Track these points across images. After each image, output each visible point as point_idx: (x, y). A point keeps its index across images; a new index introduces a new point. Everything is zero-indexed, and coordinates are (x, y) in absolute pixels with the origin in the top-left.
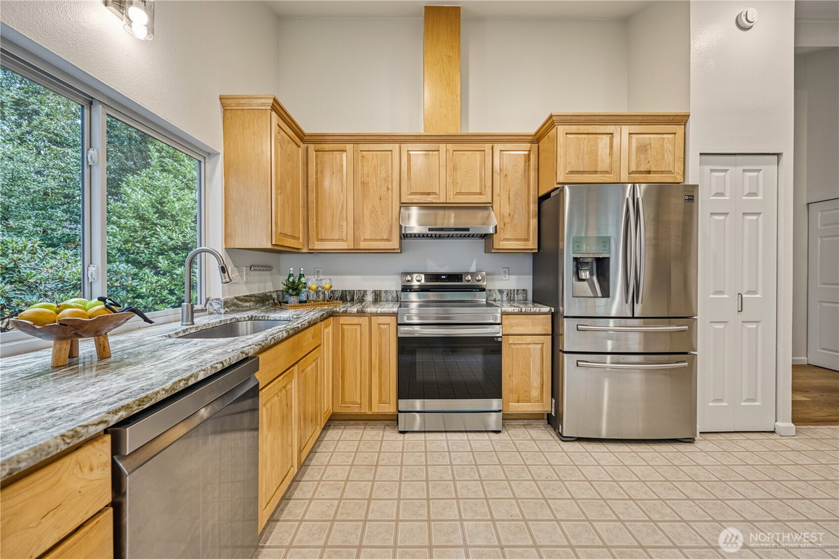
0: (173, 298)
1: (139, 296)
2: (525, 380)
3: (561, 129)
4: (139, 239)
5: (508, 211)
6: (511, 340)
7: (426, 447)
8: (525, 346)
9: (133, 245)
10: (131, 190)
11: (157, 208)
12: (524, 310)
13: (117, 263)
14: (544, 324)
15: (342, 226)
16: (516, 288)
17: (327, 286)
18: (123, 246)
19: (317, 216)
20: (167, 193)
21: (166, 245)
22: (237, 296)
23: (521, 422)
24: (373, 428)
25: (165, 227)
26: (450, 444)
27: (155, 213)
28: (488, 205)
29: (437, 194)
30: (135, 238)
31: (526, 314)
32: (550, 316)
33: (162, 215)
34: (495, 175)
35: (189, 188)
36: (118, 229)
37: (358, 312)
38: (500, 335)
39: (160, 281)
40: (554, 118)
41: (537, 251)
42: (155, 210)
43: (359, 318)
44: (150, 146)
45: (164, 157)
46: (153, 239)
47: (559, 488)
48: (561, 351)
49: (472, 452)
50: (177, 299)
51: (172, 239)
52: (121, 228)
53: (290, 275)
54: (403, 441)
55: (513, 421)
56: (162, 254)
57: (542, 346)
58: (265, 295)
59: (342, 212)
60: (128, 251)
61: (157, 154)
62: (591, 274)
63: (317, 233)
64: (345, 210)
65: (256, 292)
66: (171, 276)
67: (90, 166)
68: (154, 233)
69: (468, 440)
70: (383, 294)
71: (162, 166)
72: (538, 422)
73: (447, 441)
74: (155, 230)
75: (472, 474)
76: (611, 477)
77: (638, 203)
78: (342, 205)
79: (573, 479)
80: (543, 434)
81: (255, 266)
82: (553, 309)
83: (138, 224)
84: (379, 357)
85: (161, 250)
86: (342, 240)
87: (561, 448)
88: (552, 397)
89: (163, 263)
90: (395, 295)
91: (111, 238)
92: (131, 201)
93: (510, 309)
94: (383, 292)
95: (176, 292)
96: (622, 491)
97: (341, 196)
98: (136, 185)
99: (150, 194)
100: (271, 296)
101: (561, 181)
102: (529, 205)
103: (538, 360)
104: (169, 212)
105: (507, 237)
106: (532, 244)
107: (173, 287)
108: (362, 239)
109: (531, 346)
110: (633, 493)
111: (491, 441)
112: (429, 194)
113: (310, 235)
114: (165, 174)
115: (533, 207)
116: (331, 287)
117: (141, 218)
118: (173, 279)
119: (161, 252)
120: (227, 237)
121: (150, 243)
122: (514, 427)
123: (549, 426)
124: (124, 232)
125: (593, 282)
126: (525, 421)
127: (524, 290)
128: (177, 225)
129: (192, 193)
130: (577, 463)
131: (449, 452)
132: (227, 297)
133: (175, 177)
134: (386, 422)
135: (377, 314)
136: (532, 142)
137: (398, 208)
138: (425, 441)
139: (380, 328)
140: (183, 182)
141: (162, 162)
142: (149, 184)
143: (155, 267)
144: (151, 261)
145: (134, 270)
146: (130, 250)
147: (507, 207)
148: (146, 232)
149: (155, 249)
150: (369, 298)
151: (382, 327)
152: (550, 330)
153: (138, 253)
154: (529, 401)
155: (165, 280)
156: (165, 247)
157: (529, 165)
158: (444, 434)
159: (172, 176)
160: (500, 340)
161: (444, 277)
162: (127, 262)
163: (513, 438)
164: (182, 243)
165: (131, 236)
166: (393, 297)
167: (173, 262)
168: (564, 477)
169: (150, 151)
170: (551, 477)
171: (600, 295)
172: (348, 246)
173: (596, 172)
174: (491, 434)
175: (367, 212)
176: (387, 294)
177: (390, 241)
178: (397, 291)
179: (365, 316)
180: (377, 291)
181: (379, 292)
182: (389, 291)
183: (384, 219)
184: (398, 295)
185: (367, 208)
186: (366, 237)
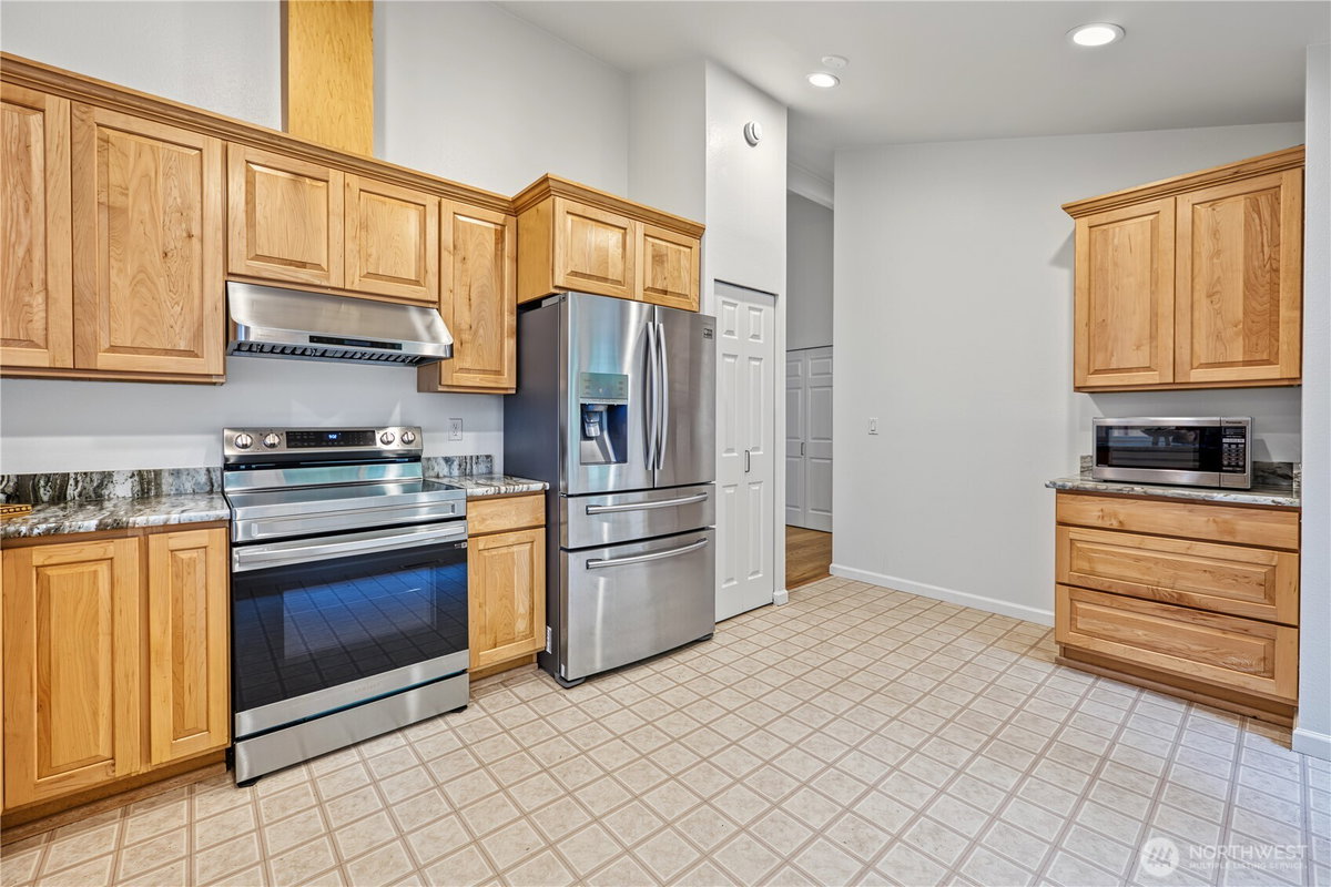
2: (506, 607)
3: (561, 204)
5: (468, 320)
6: (482, 543)
7: (317, 794)
8: (504, 550)
12: (503, 489)
14: (533, 510)
15: (27, 305)
16: (474, 454)
23: (497, 680)
24: (153, 804)
26: (372, 766)
28: (431, 305)
29: (323, 269)
31: (507, 496)
32: (543, 496)
34: (444, 253)
37: (101, 527)
38: (465, 537)
40: (551, 183)
41: (514, 392)
43: (104, 544)
47: (583, 766)
48: (562, 549)
49: (423, 764)
54: (255, 802)
55: (483, 681)
57: (532, 548)
59: (27, 268)
62: (601, 430)
64: (38, 265)
69: (410, 744)
70: (166, 481)
72: (524, 670)
73: (364, 762)
75: (436, 807)
76: (643, 718)
77: (658, 331)
78: (29, 251)
79: (599, 742)
80: (536, 688)
82: (548, 485)
84: (174, 629)
86: (30, 344)
87: (568, 700)
88: (547, 624)
90: (203, 479)
93: (480, 491)
94: (165, 475)
96: (662, 735)
97: (24, 227)
101: (561, 285)
102: (502, 314)
103: (526, 570)
105: (467, 366)
106: (508, 381)
108: (103, 345)
109: (515, 549)
110: (674, 731)
111: (453, 730)
112: (303, 265)
115: (509, 320)
122: (487, 691)
123: (542, 671)
125: (604, 441)
126: (504, 675)
127: (488, 457)
130: (596, 716)
131: (375, 783)
134: (193, 776)
135: (167, 528)
136: (507, 212)
137: (221, 286)
138: (313, 782)
139: (175, 562)
147: (467, 313)
150: (122, 489)
151: (184, 555)
152: (544, 518)
154: (513, 640)
157: (503, 250)
158: (353, 751)
160: (463, 546)
161: (335, 437)
163: (492, 711)
166: (197, 484)
168: (586, 745)
170: (568, 753)
171: (613, 459)
172: (54, 360)
173: (605, 280)
174: (449, 718)
175: (121, 283)
176: (178, 477)
177: (196, 356)
178: (208, 470)
179: (127, 537)
180: (149, 472)
181: (155, 475)
182: (187, 470)
183: (177, 303)
184: (214, 478)
185: (120, 270)
186: (119, 343)
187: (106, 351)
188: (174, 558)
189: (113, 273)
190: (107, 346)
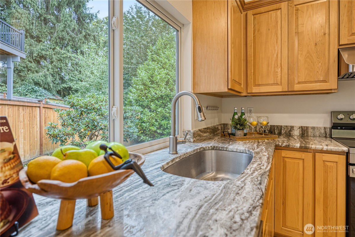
0: (157, 124)
1: (144, 122)
4: (144, 95)
9: (141, 98)
10: (140, 72)
11: (150, 79)
13: (135, 106)
15: (277, 72)
17: (265, 123)
18: (138, 98)
19: (254, 67)
20: (155, 72)
21: (154, 97)
22: (200, 128)
25: (154, 88)
27: (150, 82)
30: (142, 94)
33: (152, 82)
35: (164, 68)
36: (136, 90)
37: (301, 147)
39: (151, 115)
42: (150, 80)
44: (148, 50)
45: (153, 54)
46: (149, 94)
50: (158, 124)
51: (156, 94)
52: (137, 90)
53: (235, 114)
56: (153, 102)
58: (215, 127)
59: (277, 60)
60: (139, 100)
61: (150, 53)
63: (255, 80)
64: (279, 59)
65: (209, 126)
66: (156, 112)
67: (114, 30)
68: (149, 92)
70: (310, 131)
71: (152, 59)
74: (150, 90)
78: (277, 55)
81: (210, 107)
83: (143, 88)
84: (324, 192)
85: (152, 99)
86: (277, 84)
89: (153, 106)
90: (323, 131)
91: (133, 94)
92: (140, 77)
94: (310, 128)
95: (158, 121)
97: (276, 48)
98: (143, 69)
99: (148, 72)
100: (218, 128)
104: (155, 81)
107: (157, 118)
108: (296, 82)
113: (249, 81)
114: (153, 62)
116: (268, 123)
117: (144, 84)
118: (157, 114)
119: (152, 101)
120: (194, 84)
121: (147, 96)
124: (138, 91)
128: (158, 87)
129: (164, 70)
132: (194, 129)
133: (158, 63)
135: (322, 151)
137: (337, 51)
139: (325, 165)
140: (161, 65)
141: (153, 57)
142: (147, 68)
143: (150, 108)
144: (148, 105)
145: (142, 109)
146: (140, 100)
148: (146, 91)
149: (150, 99)
150: (296, 132)
151: (328, 164)
153: (143, 102)
155: (154, 115)
156: (154, 98)
159: (156, 63)
162: (139, 106)
164: (161, 96)
165: (140, 93)
166: (321, 133)
167: (157, 106)
169: (148, 53)
172: (283, 88)
175: (302, 59)
176: (314, 130)
177: (326, 82)
178: (325, 128)
179: (308, 152)
180: (304, 127)
181: (306, 128)
182: (317, 127)
183: (320, 62)
184: (327, 131)
185: (301, 54)
186: (300, 80)
187: (297, 84)
188: (324, 163)
189: (299, 56)
190: (297, 82)
